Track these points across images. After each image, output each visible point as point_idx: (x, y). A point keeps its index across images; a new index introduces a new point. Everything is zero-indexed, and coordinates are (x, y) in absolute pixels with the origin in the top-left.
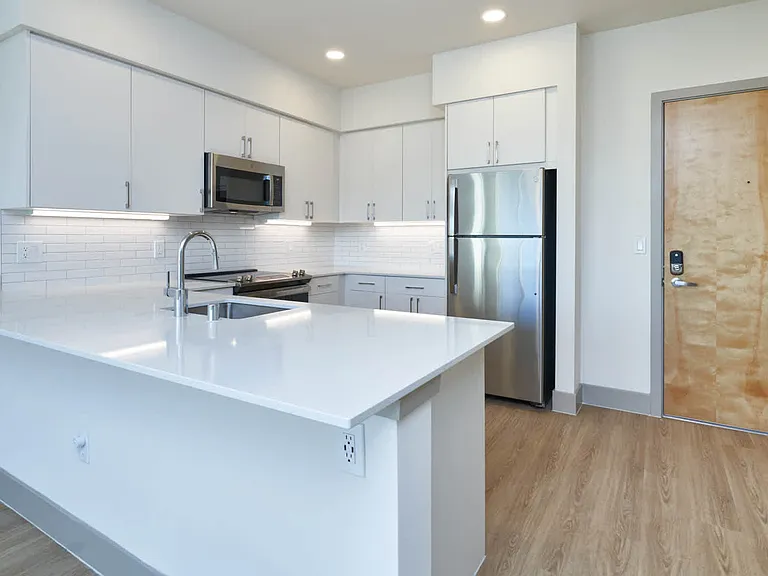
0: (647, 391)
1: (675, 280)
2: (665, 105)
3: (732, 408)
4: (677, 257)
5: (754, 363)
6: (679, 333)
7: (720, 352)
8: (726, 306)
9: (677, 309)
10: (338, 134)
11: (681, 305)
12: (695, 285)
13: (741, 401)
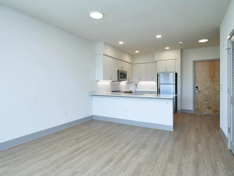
0: (192, 109)
1: (197, 91)
2: (195, 62)
3: (205, 111)
4: (197, 87)
5: (209, 104)
6: (197, 100)
7: (203, 102)
8: (204, 95)
9: (197, 96)
10: (132, 64)
11: (198, 95)
12: (200, 92)
13: (207, 110)
